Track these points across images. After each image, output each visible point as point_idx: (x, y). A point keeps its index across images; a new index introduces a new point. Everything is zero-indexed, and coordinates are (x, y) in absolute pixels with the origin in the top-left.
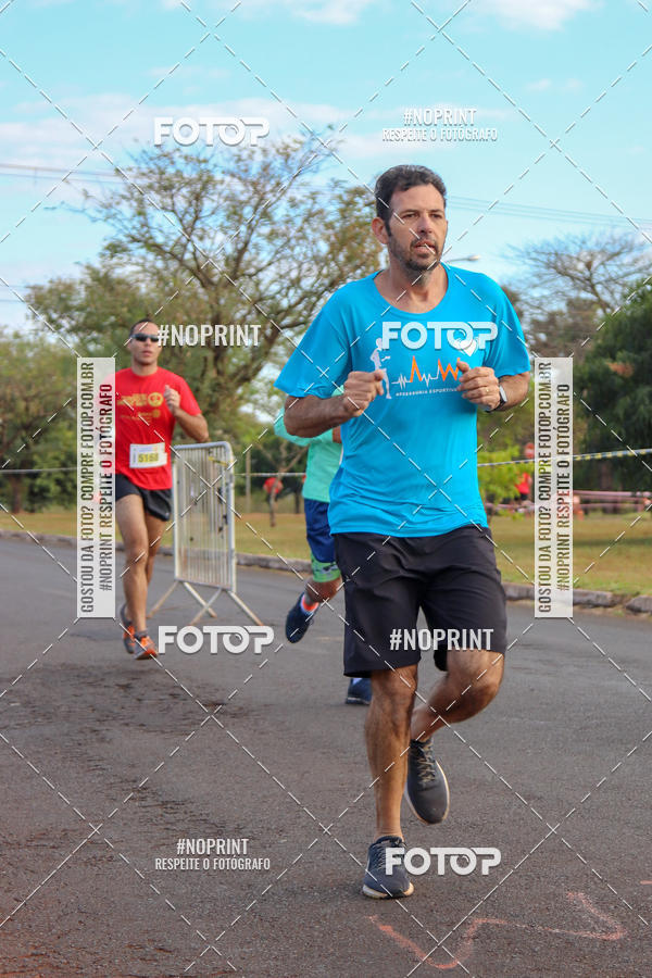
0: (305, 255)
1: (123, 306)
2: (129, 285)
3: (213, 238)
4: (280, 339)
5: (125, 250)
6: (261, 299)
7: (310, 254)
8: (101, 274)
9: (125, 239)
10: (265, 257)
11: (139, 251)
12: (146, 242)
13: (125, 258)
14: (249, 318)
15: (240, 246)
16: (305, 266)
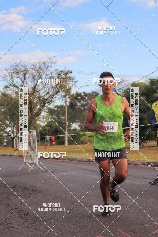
0: (50, 86)
1: (9, 100)
2: (10, 95)
3: (29, 84)
4: (45, 106)
5: (9, 87)
6: (40, 97)
7: (51, 86)
8: (3, 93)
9: (8, 85)
10: (41, 87)
11: (12, 87)
12: (13, 85)
13: (9, 89)
14: (38, 101)
15: (35, 85)
16: (50, 89)
